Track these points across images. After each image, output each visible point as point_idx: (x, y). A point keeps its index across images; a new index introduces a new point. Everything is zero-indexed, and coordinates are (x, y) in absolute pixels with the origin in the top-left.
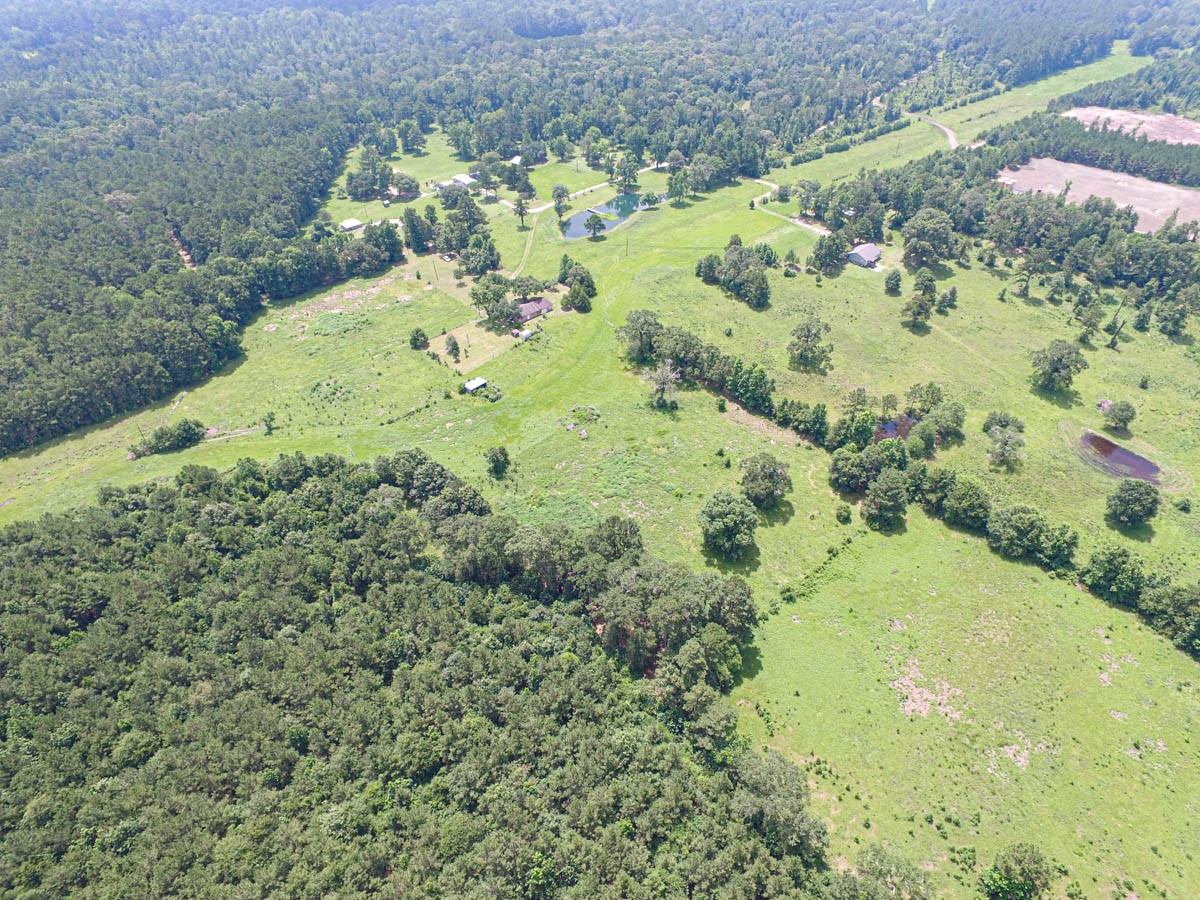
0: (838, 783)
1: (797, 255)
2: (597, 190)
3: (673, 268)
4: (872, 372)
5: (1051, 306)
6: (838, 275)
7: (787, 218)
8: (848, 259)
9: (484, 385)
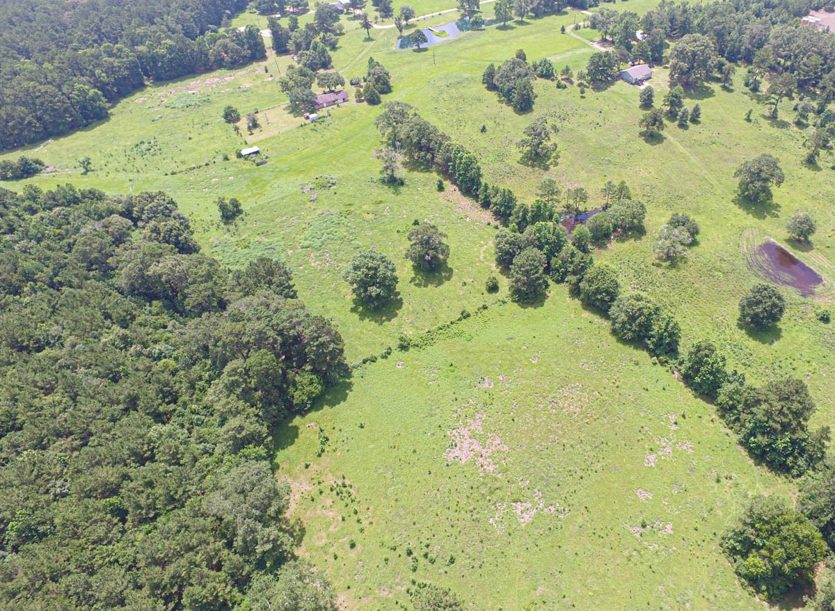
0: (351, 505)
1: (572, 70)
2: (445, 14)
3: (466, 75)
4: (590, 171)
5: (796, 129)
6: (605, 89)
7: (587, 41)
8: (621, 76)
9: (257, 152)
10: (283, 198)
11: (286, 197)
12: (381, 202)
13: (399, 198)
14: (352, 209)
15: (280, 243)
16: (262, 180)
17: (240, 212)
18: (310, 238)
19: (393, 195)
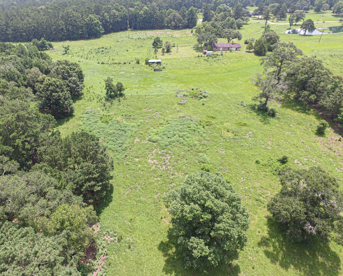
9: (159, 63)
10: (158, 96)
11: (161, 95)
12: (245, 125)
13: (266, 126)
14: (213, 122)
15: (133, 129)
16: (151, 80)
17: (121, 95)
18: (161, 134)
19: (260, 123)
